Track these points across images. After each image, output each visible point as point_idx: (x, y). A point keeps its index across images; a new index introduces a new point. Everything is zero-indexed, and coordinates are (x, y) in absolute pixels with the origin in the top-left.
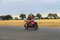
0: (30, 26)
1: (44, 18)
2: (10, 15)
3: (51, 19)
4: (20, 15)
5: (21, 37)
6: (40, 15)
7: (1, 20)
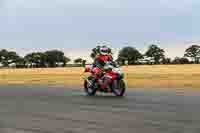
0: (99, 86)
2: (59, 50)
4: (94, 50)
5: (94, 123)
7: (31, 67)
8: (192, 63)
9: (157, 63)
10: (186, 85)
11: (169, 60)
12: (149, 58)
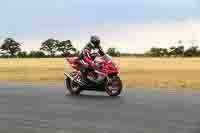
1: (28, 53)
3: (53, 56)
6: (17, 44)
8: (48, 57)
9: (13, 56)
10: (42, 79)
11: (25, 53)
12: (5, 51)
